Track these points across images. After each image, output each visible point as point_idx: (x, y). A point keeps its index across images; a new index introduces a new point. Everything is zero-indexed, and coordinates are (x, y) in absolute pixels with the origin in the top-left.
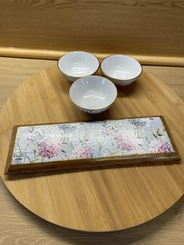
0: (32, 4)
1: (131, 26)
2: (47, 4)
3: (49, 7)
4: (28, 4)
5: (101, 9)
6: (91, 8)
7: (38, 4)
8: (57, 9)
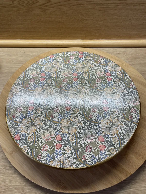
0: (32, 5)
1: (116, 17)
2: (45, 3)
3: (47, 6)
4: (29, 5)
5: (90, 5)
6: (82, 5)
7: (38, 4)
8: (54, 7)
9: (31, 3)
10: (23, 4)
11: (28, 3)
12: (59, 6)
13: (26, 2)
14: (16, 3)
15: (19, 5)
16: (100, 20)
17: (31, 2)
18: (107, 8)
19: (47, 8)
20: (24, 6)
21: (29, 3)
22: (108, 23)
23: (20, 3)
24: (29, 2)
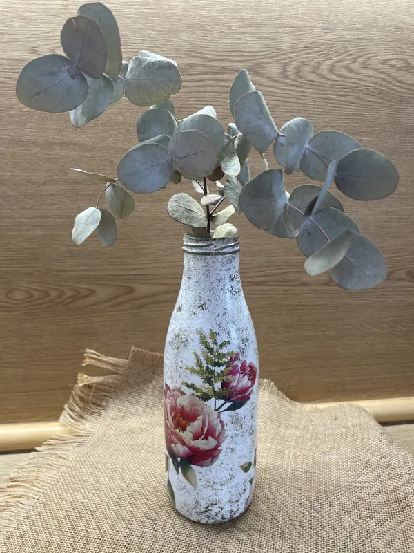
1: (324, 331)
7: (91, 300)
9: (70, 297)
10: (41, 301)
11: (59, 297)
12: (160, 302)
13: (53, 294)
14: (18, 298)
15: (28, 302)
16: (281, 341)
17: (69, 293)
19: (119, 311)
20: (44, 305)
21: (65, 297)
22: (303, 349)
23: (33, 296)
24: (62, 293)
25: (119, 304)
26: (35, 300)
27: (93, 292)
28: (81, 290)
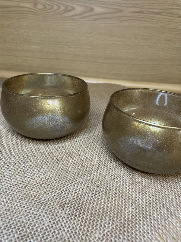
9: (63, 10)
10: (50, 11)
11: (58, 9)
13: (55, 7)
14: (40, 8)
15: (44, 11)
16: (162, 48)
18: (175, 29)
20: (51, 13)
22: (172, 54)
23: (46, 8)
24: (60, 8)
25: (85, 17)
26: (47, 10)
27: (74, 8)
28: (68, 7)
